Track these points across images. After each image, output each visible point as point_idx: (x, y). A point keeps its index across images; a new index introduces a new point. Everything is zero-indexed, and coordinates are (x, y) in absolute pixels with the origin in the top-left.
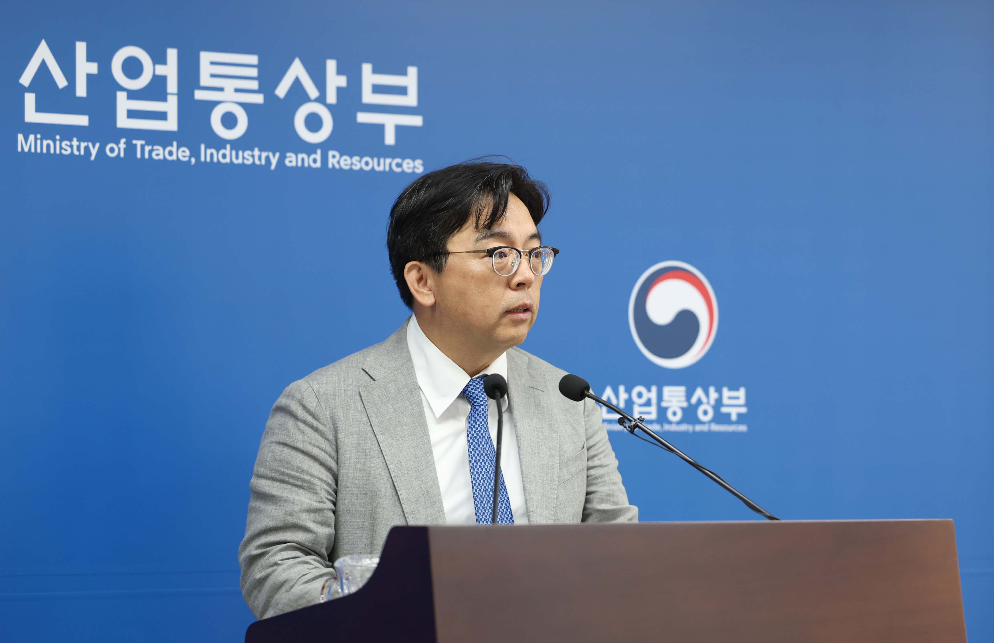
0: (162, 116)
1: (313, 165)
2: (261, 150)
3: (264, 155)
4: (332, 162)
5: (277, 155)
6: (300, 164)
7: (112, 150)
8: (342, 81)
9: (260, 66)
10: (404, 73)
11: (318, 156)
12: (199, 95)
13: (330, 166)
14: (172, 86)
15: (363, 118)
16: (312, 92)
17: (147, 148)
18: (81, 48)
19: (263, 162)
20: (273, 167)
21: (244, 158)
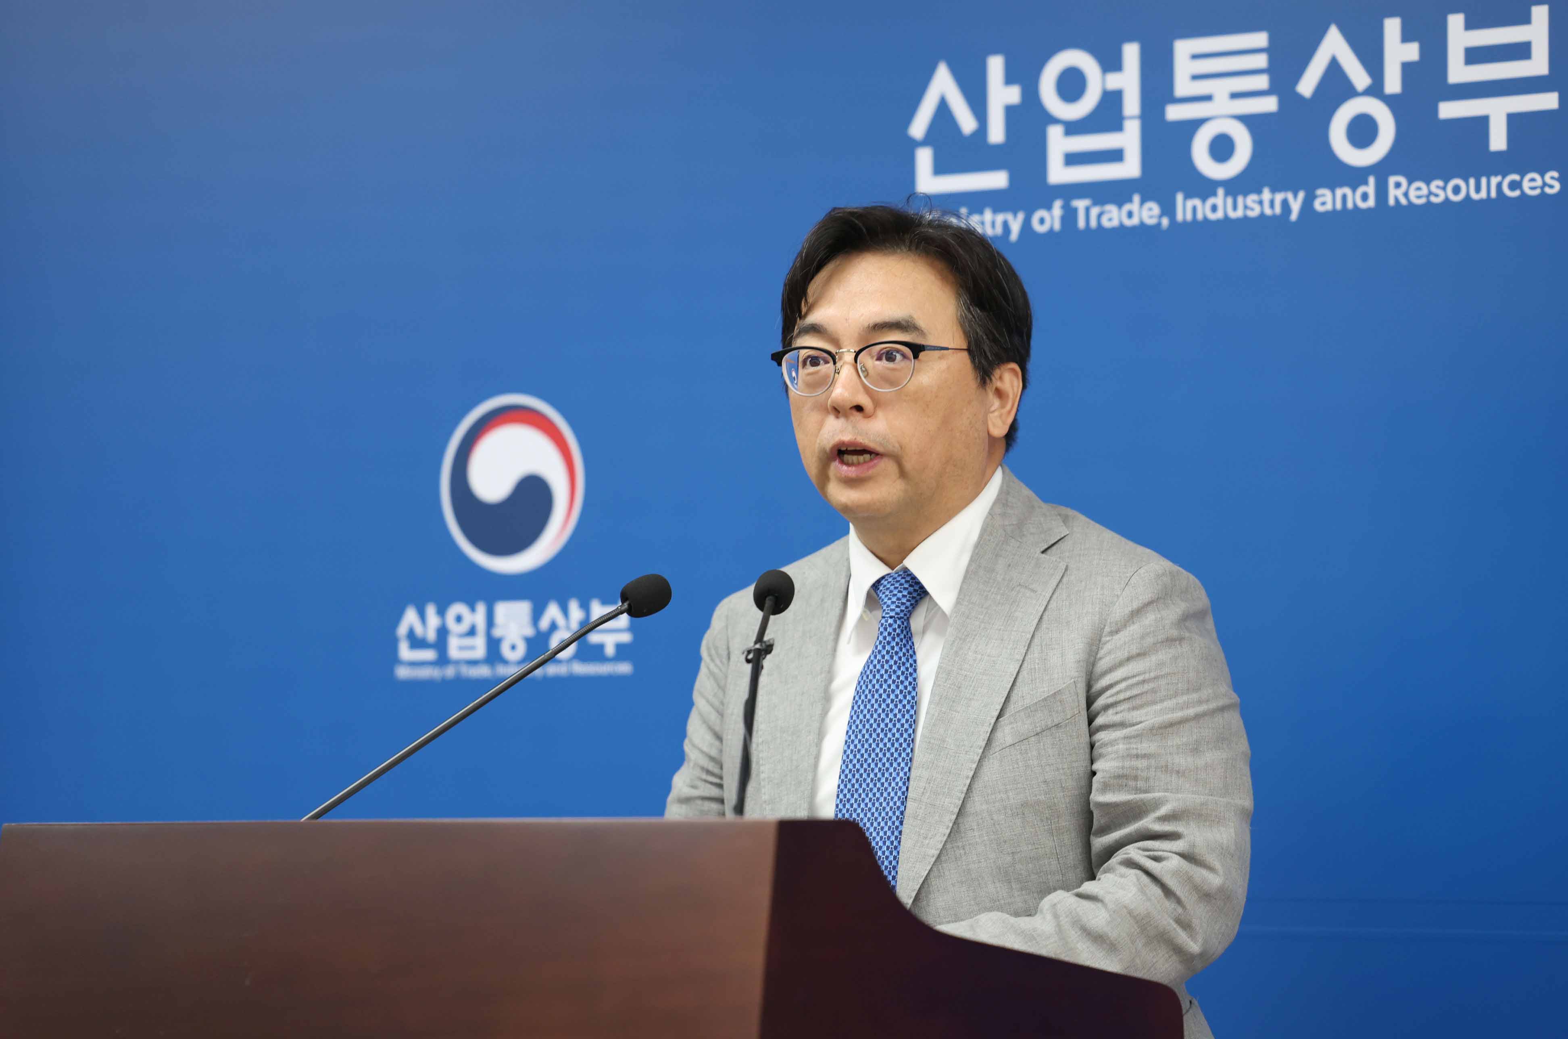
0: (1115, 156)
1: (1362, 205)
2: (1274, 190)
3: (1279, 197)
4: (1394, 194)
5: (1301, 195)
6: (1339, 206)
7: (1042, 221)
8: (1412, 52)
9: (1269, 50)
10: (1526, 20)
11: (1370, 188)
12: (1174, 113)
13: (1391, 202)
14: (1132, 105)
15: (1449, 110)
16: (1360, 78)
17: (1095, 211)
18: (996, 65)
19: (1278, 210)
20: (1294, 216)
21: (1246, 207)
